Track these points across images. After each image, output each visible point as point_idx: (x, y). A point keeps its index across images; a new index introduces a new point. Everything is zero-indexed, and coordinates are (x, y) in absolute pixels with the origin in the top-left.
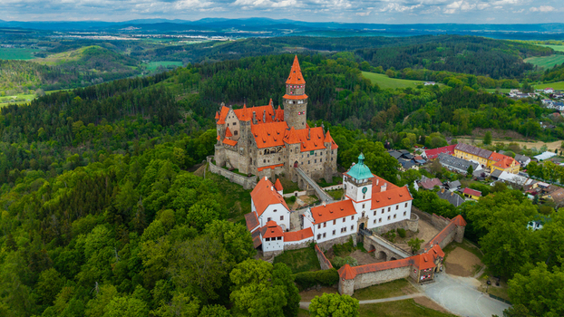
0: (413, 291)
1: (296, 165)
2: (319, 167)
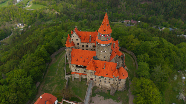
1: (92, 79)
2: (108, 85)
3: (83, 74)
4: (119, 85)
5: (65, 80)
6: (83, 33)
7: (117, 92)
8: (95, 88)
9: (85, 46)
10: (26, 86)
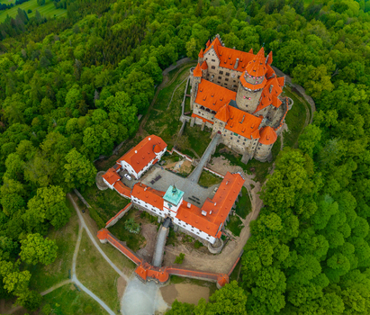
0: (128, 274)
1: (219, 132)
2: (241, 147)
3: (209, 121)
4: (258, 151)
5: (180, 123)
6: (227, 52)
7: (253, 161)
8: (221, 146)
9: (224, 73)
10: (129, 118)
